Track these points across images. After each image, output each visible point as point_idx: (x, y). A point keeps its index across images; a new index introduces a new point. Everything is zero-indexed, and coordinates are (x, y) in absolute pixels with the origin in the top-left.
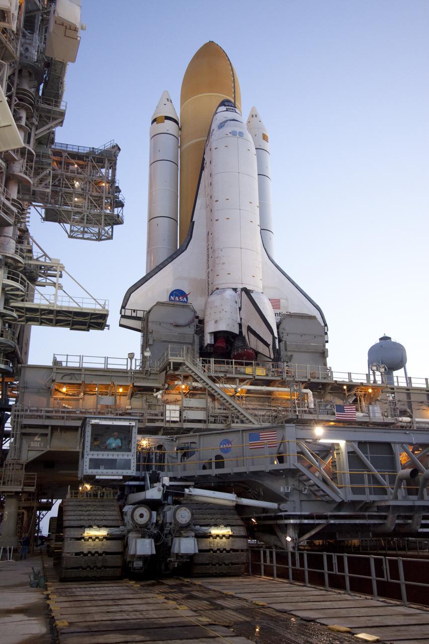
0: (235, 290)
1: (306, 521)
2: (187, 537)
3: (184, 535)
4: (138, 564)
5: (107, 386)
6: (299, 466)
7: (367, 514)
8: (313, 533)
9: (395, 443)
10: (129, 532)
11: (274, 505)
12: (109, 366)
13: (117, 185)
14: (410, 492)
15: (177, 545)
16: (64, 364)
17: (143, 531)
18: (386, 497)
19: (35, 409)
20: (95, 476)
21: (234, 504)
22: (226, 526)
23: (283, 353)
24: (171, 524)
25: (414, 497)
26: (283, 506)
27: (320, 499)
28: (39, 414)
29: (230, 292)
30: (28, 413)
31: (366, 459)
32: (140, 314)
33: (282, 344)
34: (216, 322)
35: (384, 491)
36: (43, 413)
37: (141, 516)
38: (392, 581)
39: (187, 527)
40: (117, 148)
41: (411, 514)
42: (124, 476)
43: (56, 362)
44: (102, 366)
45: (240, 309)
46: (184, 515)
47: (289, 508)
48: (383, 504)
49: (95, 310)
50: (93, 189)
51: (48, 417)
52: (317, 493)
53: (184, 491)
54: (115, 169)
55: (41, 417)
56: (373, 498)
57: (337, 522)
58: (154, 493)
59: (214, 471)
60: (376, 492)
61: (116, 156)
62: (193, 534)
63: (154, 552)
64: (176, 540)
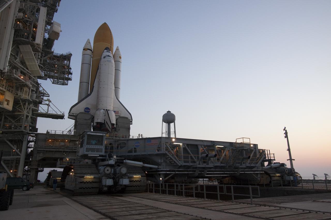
0: (104, 110)
1: (168, 173)
2: (125, 178)
3: (124, 178)
4: (106, 189)
5: (63, 140)
6: (167, 152)
7: (189, 170)
8: (170, 176)
9: (199, 145)
10: (103, 176)
11: (156, 167)
12: (64, 134)
13: (70, 67)
14: (204, 162)
15: (121, 182)
16: (50, 133)
17: (108, 176)
18: (196, 164)
19: (41, 146)
20: (88, 155)
21: (142, 166)
22: (139, 175)
23: (117, 128)
24: (119, 173)
25: (205, 164)
26: (160, 167)
27: (172, 164)
28: (42, 147)
29: (102, 110)
30: (39, 147)
31: (189, 150)
32: (75, 115)
33: (117, 125)
34: (97, 119)
35: (194, 162)
36: (44, 147)
37: (108, 170)
38: (201, 192)
39: (125, 175)
40: (71, 55)
41: (204, 170)
42: (99, 155)
43: (48, 132)
44: (62, 134)
45: (105, 115)
46: (124, 170)
47: (161, 168)
48: (195, 166)
49: (60, 115)
50: (62, 68)
51: (45, 148)
52: (172, 162)
53: (123, 161)
54: (70, 62)
55: (43, 148)
56: (191, 164)
57: (179, 173)
58: (112, 162)
59: (134, 154)
60: (192, 162)
61: (70, 57)
62: (127, 177)
63: (113, 184)
64: (121, 180)
